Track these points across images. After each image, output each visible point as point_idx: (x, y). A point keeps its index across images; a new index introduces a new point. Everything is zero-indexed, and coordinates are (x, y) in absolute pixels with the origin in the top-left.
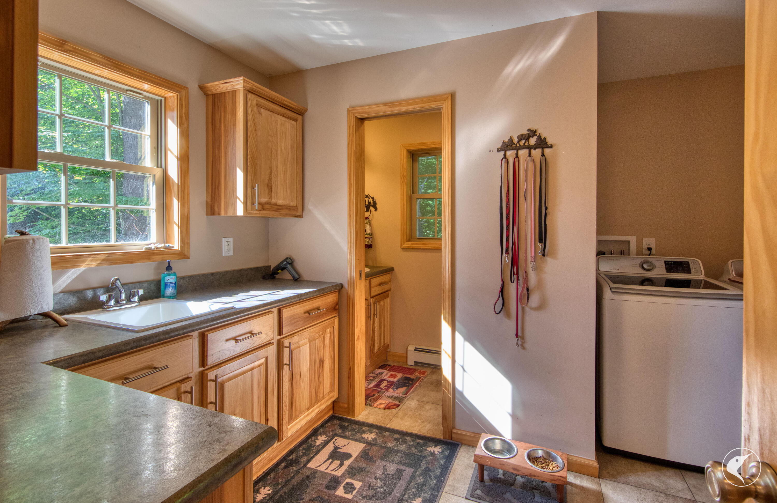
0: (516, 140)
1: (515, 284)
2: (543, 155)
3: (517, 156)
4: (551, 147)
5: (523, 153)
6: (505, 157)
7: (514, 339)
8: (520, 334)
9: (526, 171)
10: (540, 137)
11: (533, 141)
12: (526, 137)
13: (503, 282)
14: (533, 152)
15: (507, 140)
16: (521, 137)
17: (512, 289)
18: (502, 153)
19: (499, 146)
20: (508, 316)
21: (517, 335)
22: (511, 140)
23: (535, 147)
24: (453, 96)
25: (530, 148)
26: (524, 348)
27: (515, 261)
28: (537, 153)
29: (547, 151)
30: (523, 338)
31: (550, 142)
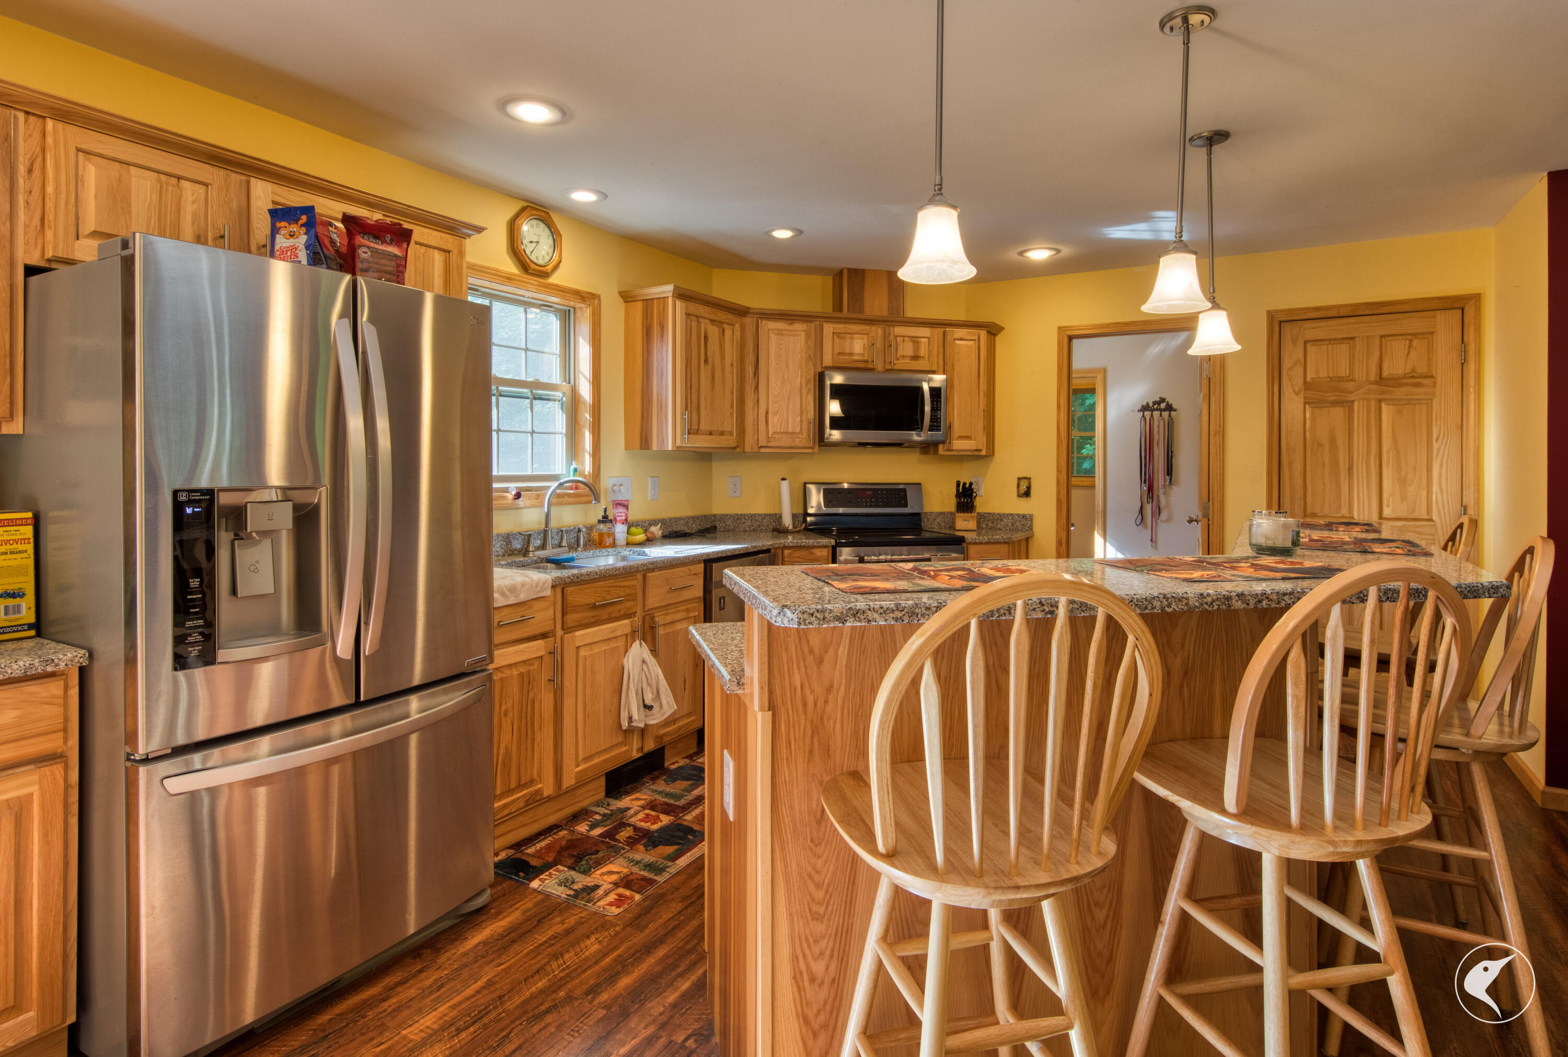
0: (1151, 405)
1: (1150, 505)
2: (1170, 416)
3: (1152, 415)
4: (1176, 410)
5: (1156, 414)
6: (1143, 416)
7: (1150, 543)
8: (1154, 539)
9: (1159, 427)
10: (1168, 403)
11: (1163, 406)
12: (1158, 403)
13: (1142, 504)
14: (1163, 413)
15: (1145, 404)
16: (1155, 403)
17: (1148, 509)
18: (1142, 413)
19: (1140, 408)
20: (1146, 527)
21: (1152, 540)
22: (1148, 404)
23: (1164, 410)
24: (1105, 371)
25: (1161, 410)
26: (1156, 549)
27: (1150, 489)
28: (1165, 414)
29: (1173, 413)
30: (1156, 542)
31: (1174, 406)
